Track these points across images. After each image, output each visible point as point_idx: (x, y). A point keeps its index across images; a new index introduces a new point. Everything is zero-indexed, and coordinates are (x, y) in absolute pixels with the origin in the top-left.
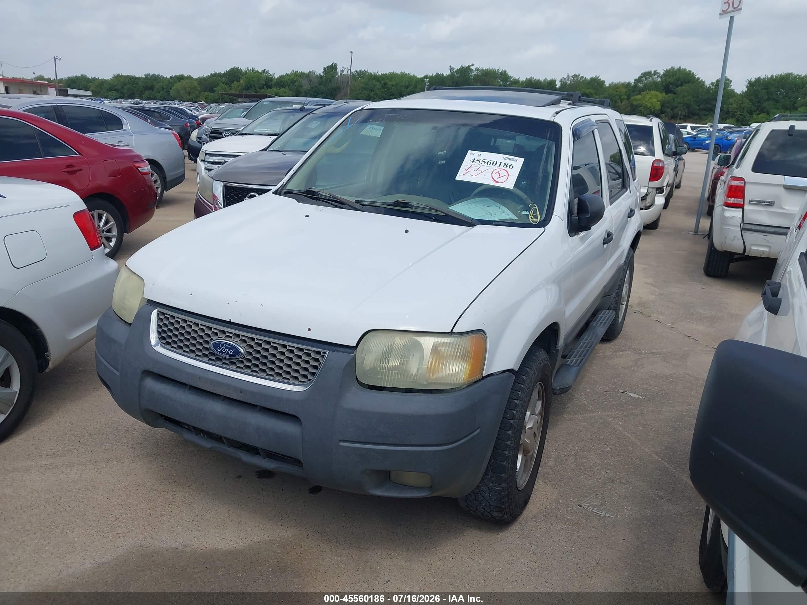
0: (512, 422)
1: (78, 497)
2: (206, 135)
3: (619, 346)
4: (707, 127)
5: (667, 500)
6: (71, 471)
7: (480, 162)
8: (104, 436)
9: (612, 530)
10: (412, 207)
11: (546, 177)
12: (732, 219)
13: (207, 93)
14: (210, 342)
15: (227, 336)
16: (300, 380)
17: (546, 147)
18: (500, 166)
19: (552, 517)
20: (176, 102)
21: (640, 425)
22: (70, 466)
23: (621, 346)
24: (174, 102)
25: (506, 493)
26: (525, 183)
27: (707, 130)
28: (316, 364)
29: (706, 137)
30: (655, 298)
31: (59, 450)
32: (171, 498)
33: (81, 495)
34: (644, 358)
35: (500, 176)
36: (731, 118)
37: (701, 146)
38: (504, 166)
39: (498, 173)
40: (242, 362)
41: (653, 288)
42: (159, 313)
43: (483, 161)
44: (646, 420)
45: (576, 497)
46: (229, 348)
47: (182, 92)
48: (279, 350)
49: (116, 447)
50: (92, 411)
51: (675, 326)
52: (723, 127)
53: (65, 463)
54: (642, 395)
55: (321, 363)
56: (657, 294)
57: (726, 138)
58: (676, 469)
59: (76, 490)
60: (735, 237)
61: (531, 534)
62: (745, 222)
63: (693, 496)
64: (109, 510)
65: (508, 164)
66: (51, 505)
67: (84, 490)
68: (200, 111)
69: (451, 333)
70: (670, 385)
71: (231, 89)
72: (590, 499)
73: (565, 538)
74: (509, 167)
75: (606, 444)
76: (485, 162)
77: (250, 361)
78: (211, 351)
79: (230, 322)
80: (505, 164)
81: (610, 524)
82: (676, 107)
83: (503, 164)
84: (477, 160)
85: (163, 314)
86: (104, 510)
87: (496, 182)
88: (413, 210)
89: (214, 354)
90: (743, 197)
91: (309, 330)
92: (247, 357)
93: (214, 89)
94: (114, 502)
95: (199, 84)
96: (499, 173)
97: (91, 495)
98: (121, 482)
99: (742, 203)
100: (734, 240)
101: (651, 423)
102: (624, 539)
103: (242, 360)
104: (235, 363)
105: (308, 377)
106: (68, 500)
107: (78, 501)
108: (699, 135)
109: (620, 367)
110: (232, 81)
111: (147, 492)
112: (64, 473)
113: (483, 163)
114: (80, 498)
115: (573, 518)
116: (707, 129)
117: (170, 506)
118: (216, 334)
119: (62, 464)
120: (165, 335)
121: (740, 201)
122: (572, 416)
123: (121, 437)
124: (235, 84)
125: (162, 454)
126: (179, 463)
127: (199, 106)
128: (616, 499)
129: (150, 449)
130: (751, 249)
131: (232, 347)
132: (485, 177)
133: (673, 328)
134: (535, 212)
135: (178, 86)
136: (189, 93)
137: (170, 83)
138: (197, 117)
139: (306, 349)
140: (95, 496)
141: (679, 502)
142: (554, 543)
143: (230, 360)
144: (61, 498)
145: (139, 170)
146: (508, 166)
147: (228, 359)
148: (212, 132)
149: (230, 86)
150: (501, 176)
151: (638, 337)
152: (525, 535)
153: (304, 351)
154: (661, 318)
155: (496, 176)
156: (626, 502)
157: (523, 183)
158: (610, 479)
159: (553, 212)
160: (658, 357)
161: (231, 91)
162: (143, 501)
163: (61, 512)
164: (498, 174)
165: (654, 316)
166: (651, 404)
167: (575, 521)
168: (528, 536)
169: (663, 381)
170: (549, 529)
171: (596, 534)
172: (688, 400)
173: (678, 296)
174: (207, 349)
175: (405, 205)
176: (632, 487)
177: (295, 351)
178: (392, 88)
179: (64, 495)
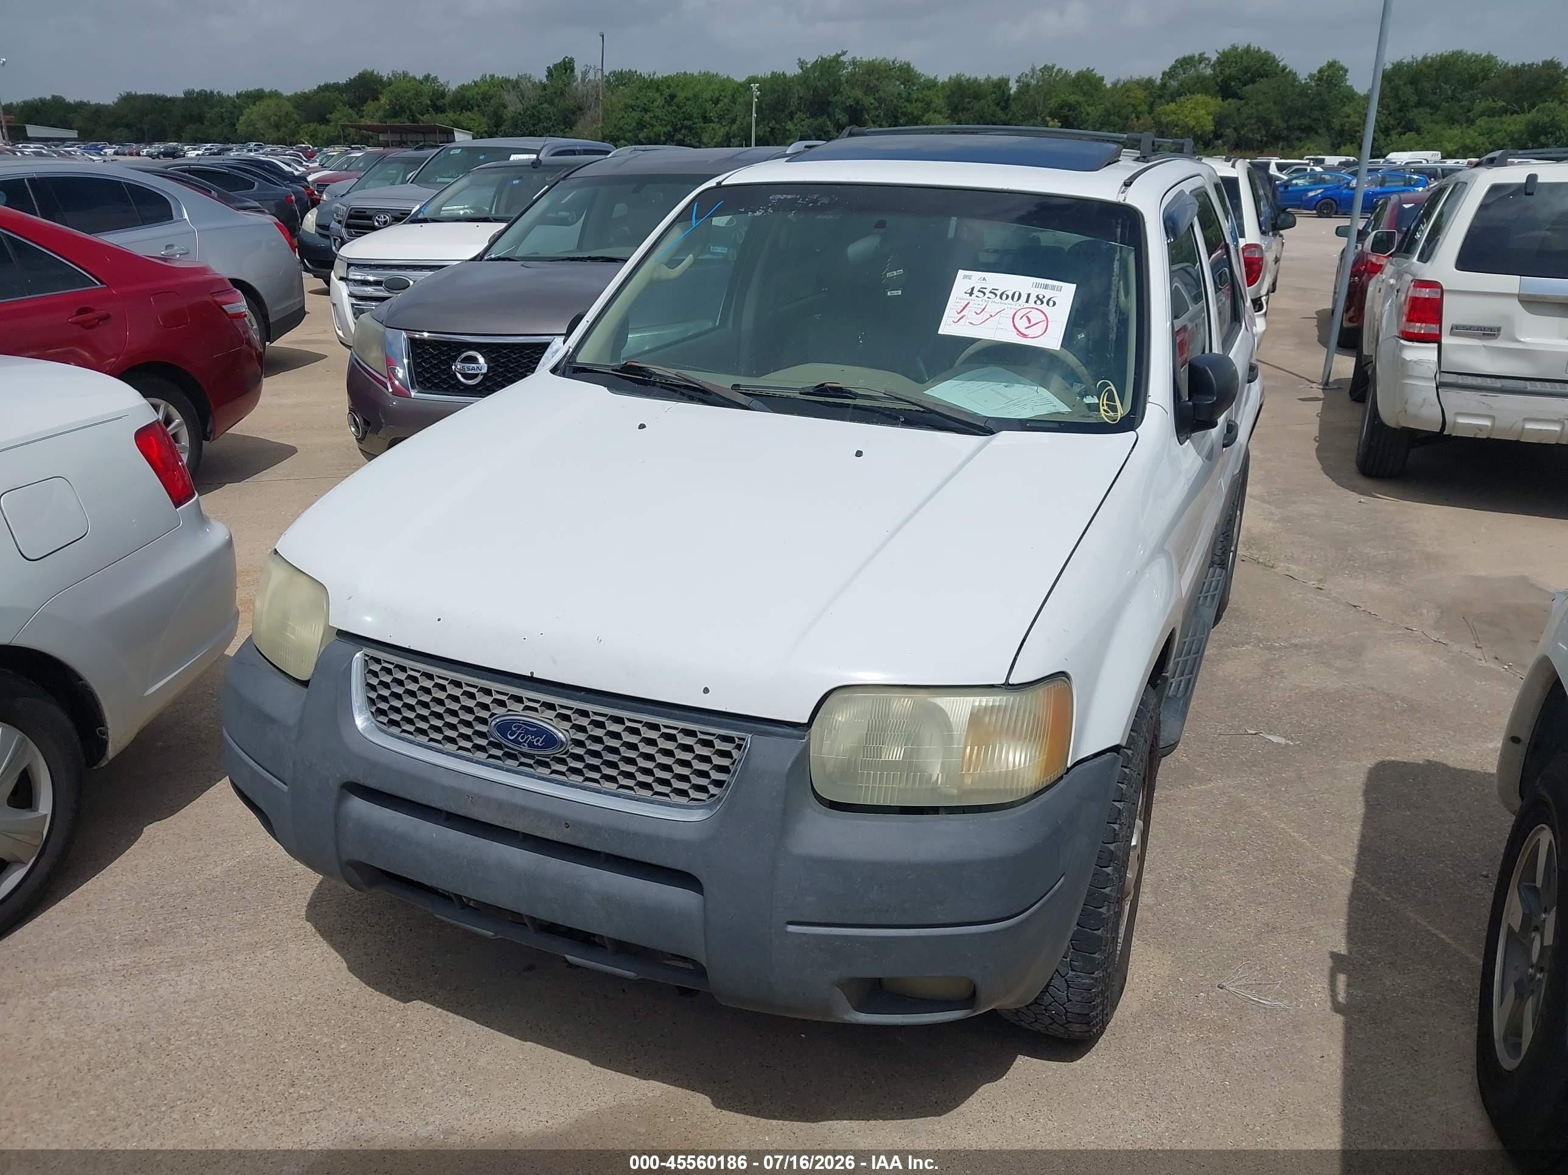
0: (1112, 848)
1: (204, 1035)
2: (339, 222)
3: (1227, 633)
4: (1308, 165)
5: (1388, 964)
6: (180, 976)
7: (984, 294)
8: (235, 893)
9: (1295, 1037)
10: (855, 396)
11: (1123, 322)
12: (1418, 364)
13: (313, 126)
14: (489, 720)
15: (527, 708)
16: (692, 796)
17: (1116, 259)
18: (1027, 301)
19: (1172, 1015)
20: (252, 145)
21: (1301, 804)
22: (175, 966)
23: (1231, 635)
24: (247, 146)
25: (1100, 989)
26: (1083, 336)
27: (1309, 170)
28: (725, 762)
29: (1307, 184)
30: (1274, 528)
31: (146, 931)
32: (398, 1025)
33: (211, 1031)
34: (1280, 657)
35: (1030, 322)
36: (1348, 144)
37: (1300, 203)
38: (1035, 302)
39: (1025, 317)
40: (562, 761)
41: (1266, 506)
42: (367, 658)
43: (991, 292)
44: (1311, 791)
45: (1210, 969)
46: (532, 733)
47: (260, 125)
48: (643, 736)
49: (264, 916)
50: (201, 839)
51: (1325, 586)
52: (1337, 163)
53: (165, 959)
54: (1292, 738)
55: (735, 760)
56: (1276, 518)
57: (1345, 185)
58: (1390, 896)
59: (198, 1021)
60: (1424, 400)
61: (1138, 1057)
62: (1442, 370)
63: (1435, 953)
64: (276, 1061)
65: (1044, 297)
66: (151, 1057)
67: (215, 1018)
68: (304, 163)
69: (1007, 687)
70: (1341, 713)
71: (362, 117)
72: (1238, 971)
73: (1206, 1060)
74: (1048, 304)
75: (1244, 850)
76: (996, 295)
77: (578, 758)
78: (492, 739)
79: (532, 677)
80: (1037, 297)
81: (1288, 1024)
82: (1243, 126)
83: (1033, 298)
84: (979, 291)
85: (378, 661)
86: (264, 1061)
87: (1024, 336)
88: (859, 402)
89: (498, 746)
90: (1438, 320)
91: (706, 690)
92: (573, 751)
93: (327, 117)
94: (281, 1042)
95: (295, 107)
96: (1027, 317)
97: (231, 1030)
98: (288, 995)
99: (1438, 333)
100: (1422, 406)
101: (1322, 798)
102: (1323, 1057)
103: (565, 756)
104: (546, 765)
105: (710, 790)
106: (186, 1044)
107: (206, 1044)
108: (1294, 182)
109: (1238, 680)
110: (364, 101)
111: (347, 1013)
112: (167, 984)
113: (993, 296)
114: (209, 1037)
115: (1214, 1016)
116: (1309, 168)
117: (400, 1043)
118: (502, 704)
119: (158, 962)
120: (384, 706)
121: (1433, 328)
122: (1168, 793)
123: (271, 893)
124: (370, 107)
125: (362, 926)
126: (400, 944)
127: (301, 154)
128: (1288, 968)
129: (335, 916)
130: (1455, 423)
131: (540, 731)
132: (999, 326)
133: (1321, 589)
134: (1111, 398)
135: (252, 112)
136: (277, 127)
137: (235, 107)
138: (302, 178)
139: (701, 733)
140: (239, 1031)
141: (1411, 968)
142: (1187, 1073)
143: (537, 757)
144: (170, 1039)
145: (223, 309)
146: (1045, 300)
147: (531, 757)
148: (351, 217)
149: (359, 110)
150: (1032, 324)
151: (1259, 612)
152: (1127, 1060)
153: (699, 737)
154: (1295, 569)
155: (1022, 324)
156: (1309, 974)
157: (1079, 337)
158: (1268, 925)
159: (1146, 395)
160: (1307, 654)
161: (362, 120)
162: (343, 1037)
163: (176, 1074)
164: (1026, 319)
165: (1281, 566)
166: (1314, 757)
167: (1219, 1022)
168: (1132, 1060)
169: (1326, 706)
170: (1171, 1043)
171: (1266, 1048)
172: (1382, 743)
173: (1317, 521)
174: (482, 735)
175: (839, 392)
176: (1314, 940)
177: (679, 736)
178: (687, 103)
179: (174, 1032)
